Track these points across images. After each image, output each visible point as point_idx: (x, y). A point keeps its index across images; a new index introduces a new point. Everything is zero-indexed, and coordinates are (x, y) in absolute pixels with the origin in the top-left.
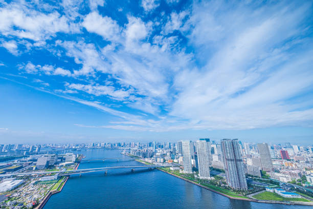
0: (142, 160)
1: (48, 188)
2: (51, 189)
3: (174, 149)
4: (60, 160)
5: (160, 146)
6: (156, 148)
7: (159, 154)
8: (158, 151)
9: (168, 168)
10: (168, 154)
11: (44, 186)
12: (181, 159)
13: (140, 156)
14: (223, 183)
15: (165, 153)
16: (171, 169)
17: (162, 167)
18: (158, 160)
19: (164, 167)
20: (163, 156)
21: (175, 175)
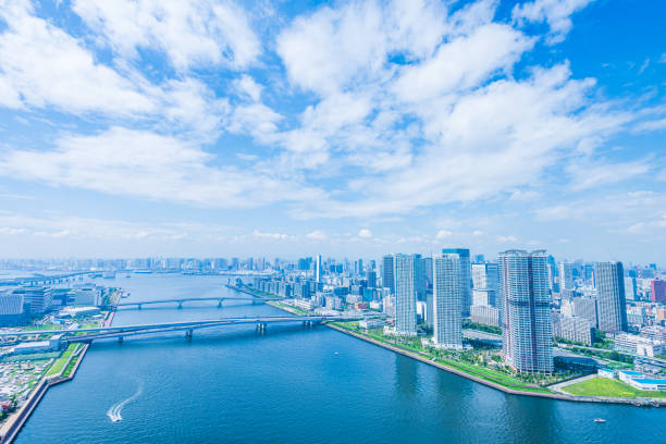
0: (286, 305)
1: (37, 369)
2: (44, 371)
3: (373, 276)
4: (60, 302)
5: (333, 269)
6: (322, 273)
7: (331, 288)
8: (329, 282)
9: (354, 323)
10: (356, 288)
11: (25, 366)
12: (388, 302)
13: (280, 294)
14: (493, 358)
15: (346, 284)
16: (363, 324)
17: (337, 320)
18: (329, 302)
19: (342, 320)
20: (342, 293)
21: (373, 340)
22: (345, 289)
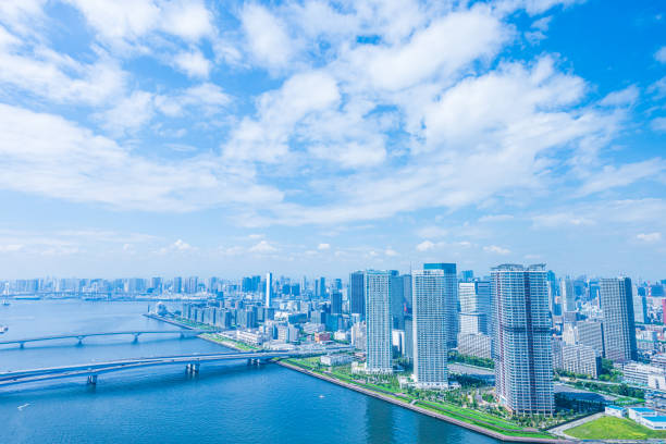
0: (227, 339)
3: (337, 297)
5: (287, 289)
6: (273, 295)
7: (285, 315)
8: (282, 306)
9: (314, 359)
10: (317, 314)
12: (357, 330)
13: (218, 324)
14: (485, 398)
15: (305, 311)
16: (326, 360)
17: (291, 357)
18: (283, 334)
19: (299, 356)
20: (298, 320)
21: (338, 381)
22: (303, 316)
